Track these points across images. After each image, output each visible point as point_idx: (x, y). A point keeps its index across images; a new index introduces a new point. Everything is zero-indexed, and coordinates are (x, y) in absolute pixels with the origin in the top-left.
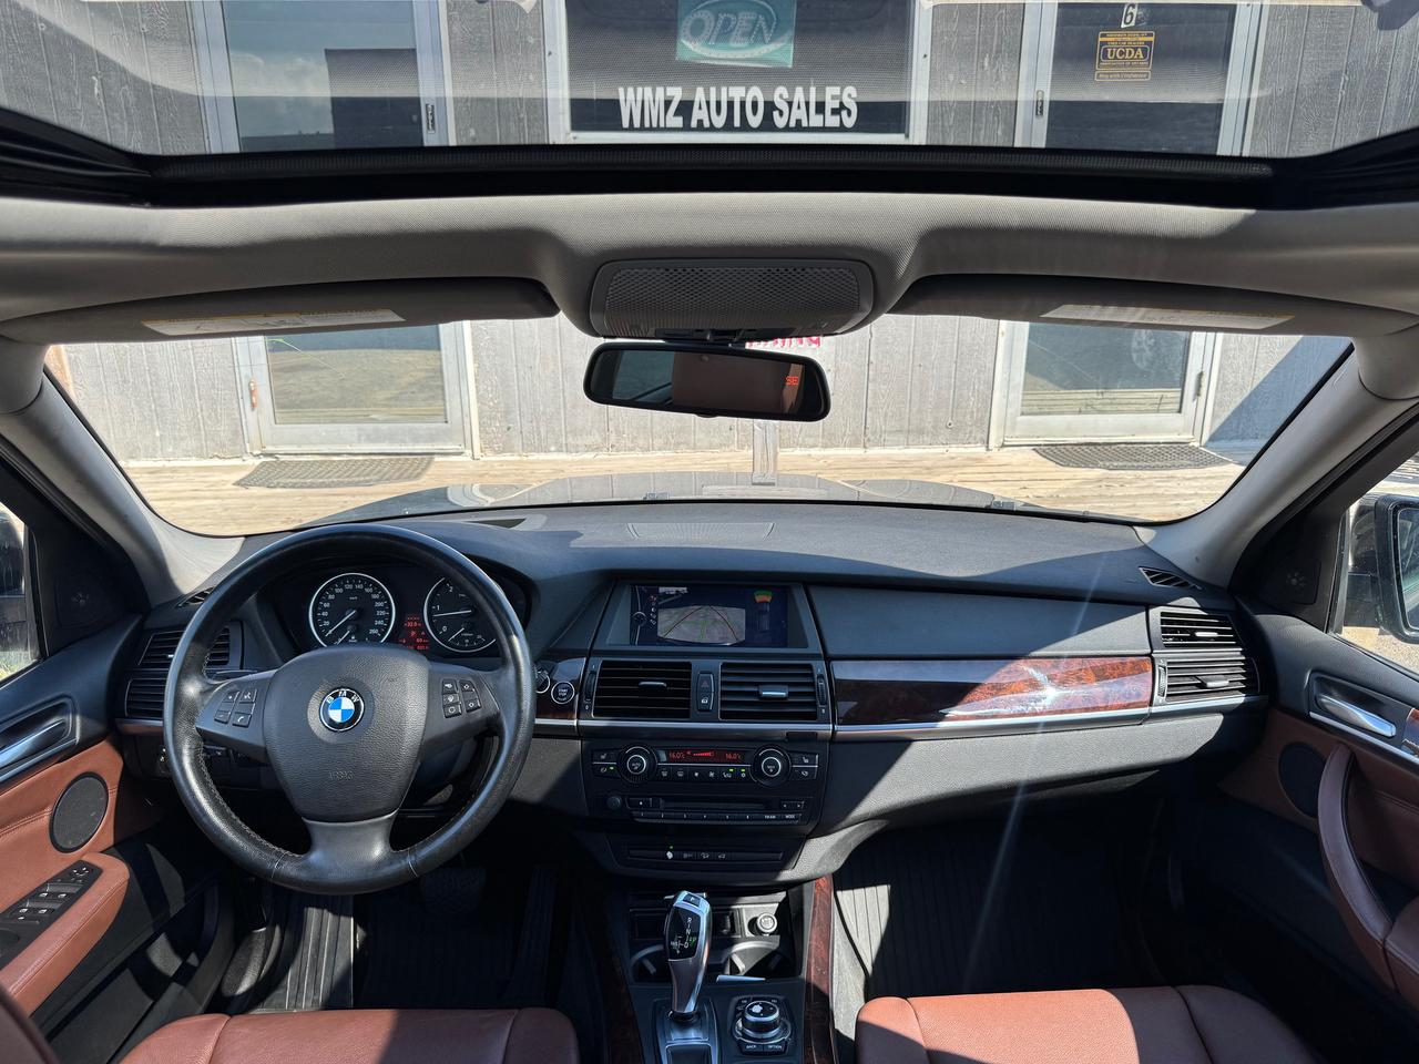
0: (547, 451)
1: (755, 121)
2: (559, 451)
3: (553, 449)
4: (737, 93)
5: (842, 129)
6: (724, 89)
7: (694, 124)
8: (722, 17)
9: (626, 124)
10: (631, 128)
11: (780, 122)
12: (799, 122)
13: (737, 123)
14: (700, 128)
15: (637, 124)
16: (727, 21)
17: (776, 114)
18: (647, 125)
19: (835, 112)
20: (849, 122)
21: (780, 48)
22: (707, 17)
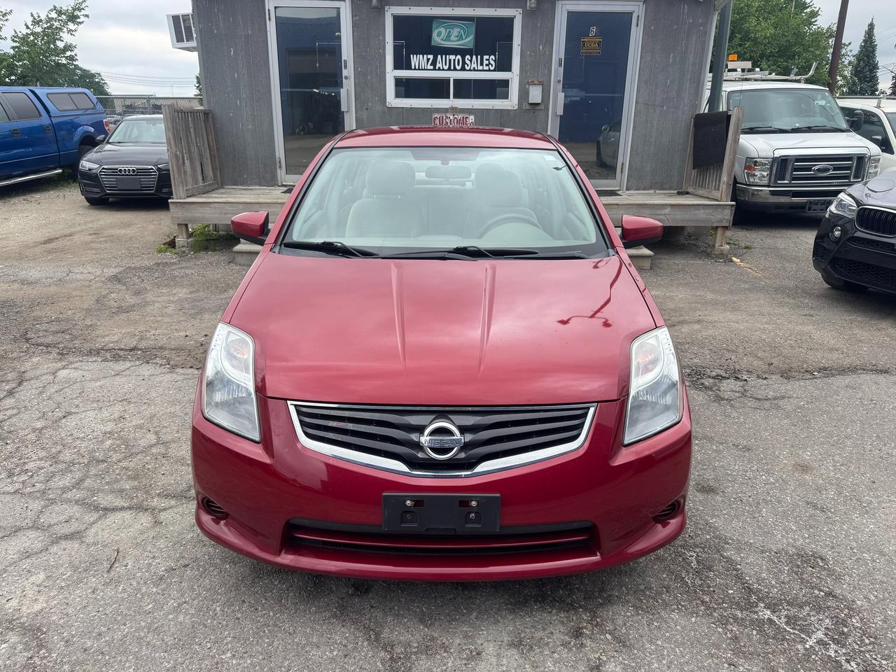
1: (459, 67)
4: (452, 57)
5: (489, 70)
6: (448, 56)
8: (448, 30)
9: (413, 68)
11: (467, 68)
12: (474, 68)
13: (452, 68)
14: (439, 69)
15: (417, 68)
16: (450, 31)
17: (466, 65)
18: (421, 68)
19: (487, 65)
20: (492, 68)
21: (468, 41)
22: (443, 30)
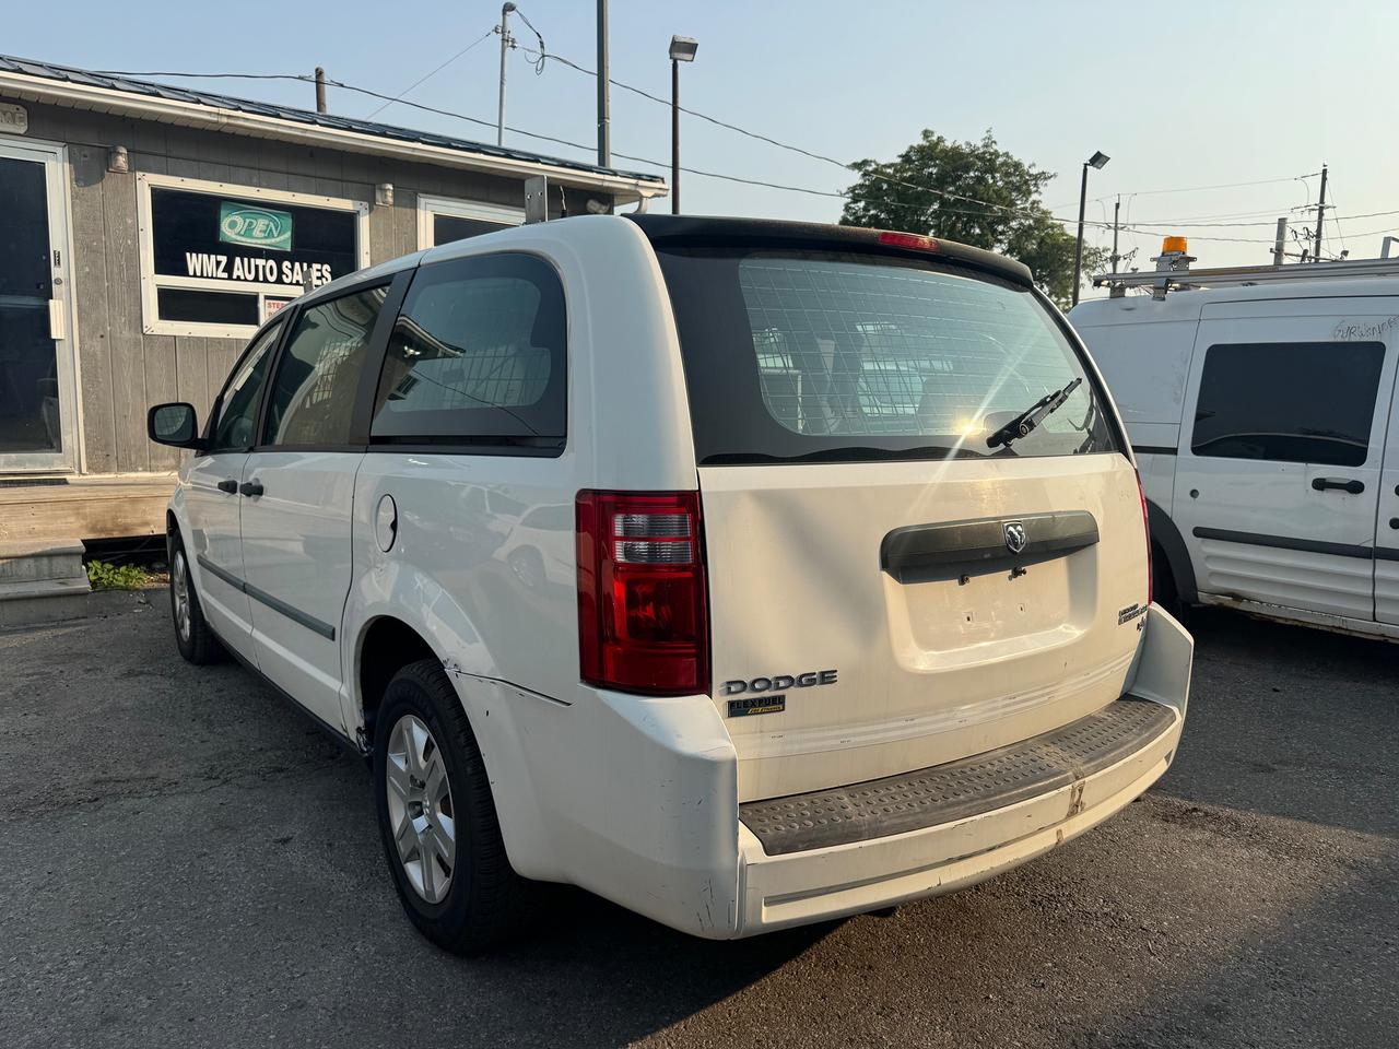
0: (137, 471)
1: (272, 279)
2: (145, 470)
3: (140, 469)
4: (261, 262)
6: (252, 260)
7: (235, 277)
8: (248, 221)
9: (191, 273)
10: (195, 276)
11: (286, 280)
12: (298, 281)
13: (261, 279)
14: (238, 279)
15: (199, 274)
16: (250, 224)
17: (284, 276)
18: (205, 275)
19: (318, 278)
21: (283, 240)
22: (239, 219)
